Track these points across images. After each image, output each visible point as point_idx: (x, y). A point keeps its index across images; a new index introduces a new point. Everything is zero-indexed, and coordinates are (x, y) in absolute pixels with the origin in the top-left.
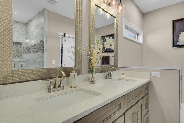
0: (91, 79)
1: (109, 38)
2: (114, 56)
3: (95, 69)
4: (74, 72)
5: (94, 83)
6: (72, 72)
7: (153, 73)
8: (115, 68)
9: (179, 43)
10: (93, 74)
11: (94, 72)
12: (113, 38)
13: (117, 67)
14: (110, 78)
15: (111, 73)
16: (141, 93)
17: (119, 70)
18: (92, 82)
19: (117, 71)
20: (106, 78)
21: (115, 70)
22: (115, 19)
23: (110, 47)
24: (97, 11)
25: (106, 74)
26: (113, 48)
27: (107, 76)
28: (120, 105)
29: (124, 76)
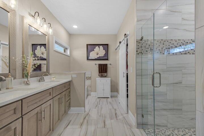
0: (27, 82)
1: (41, 47)
2: (46, 64)
3: (29, 74)
4: (11, 77)
5: (29, 85)
6: (8, 77)
7: (73, 75)
8: (47, 73)
9: (90, 58)
10: (27, 78)
11: (29, 77)
12: (45, 48)
13: (49, 73)
14: (43, 81)
15: (43, 77)
16: (65, 87)
17: (51, 75)
18: (27, 84)
19: (49, 76)
20: (39, 81)
21: (47, 75)
22: (47, 37)
23: (42, 56)
24: (29, 28)
25: (39, 78)
26: (45, 56)
27: (40, 79)
28: (50, 93)
29: (54, 79)
